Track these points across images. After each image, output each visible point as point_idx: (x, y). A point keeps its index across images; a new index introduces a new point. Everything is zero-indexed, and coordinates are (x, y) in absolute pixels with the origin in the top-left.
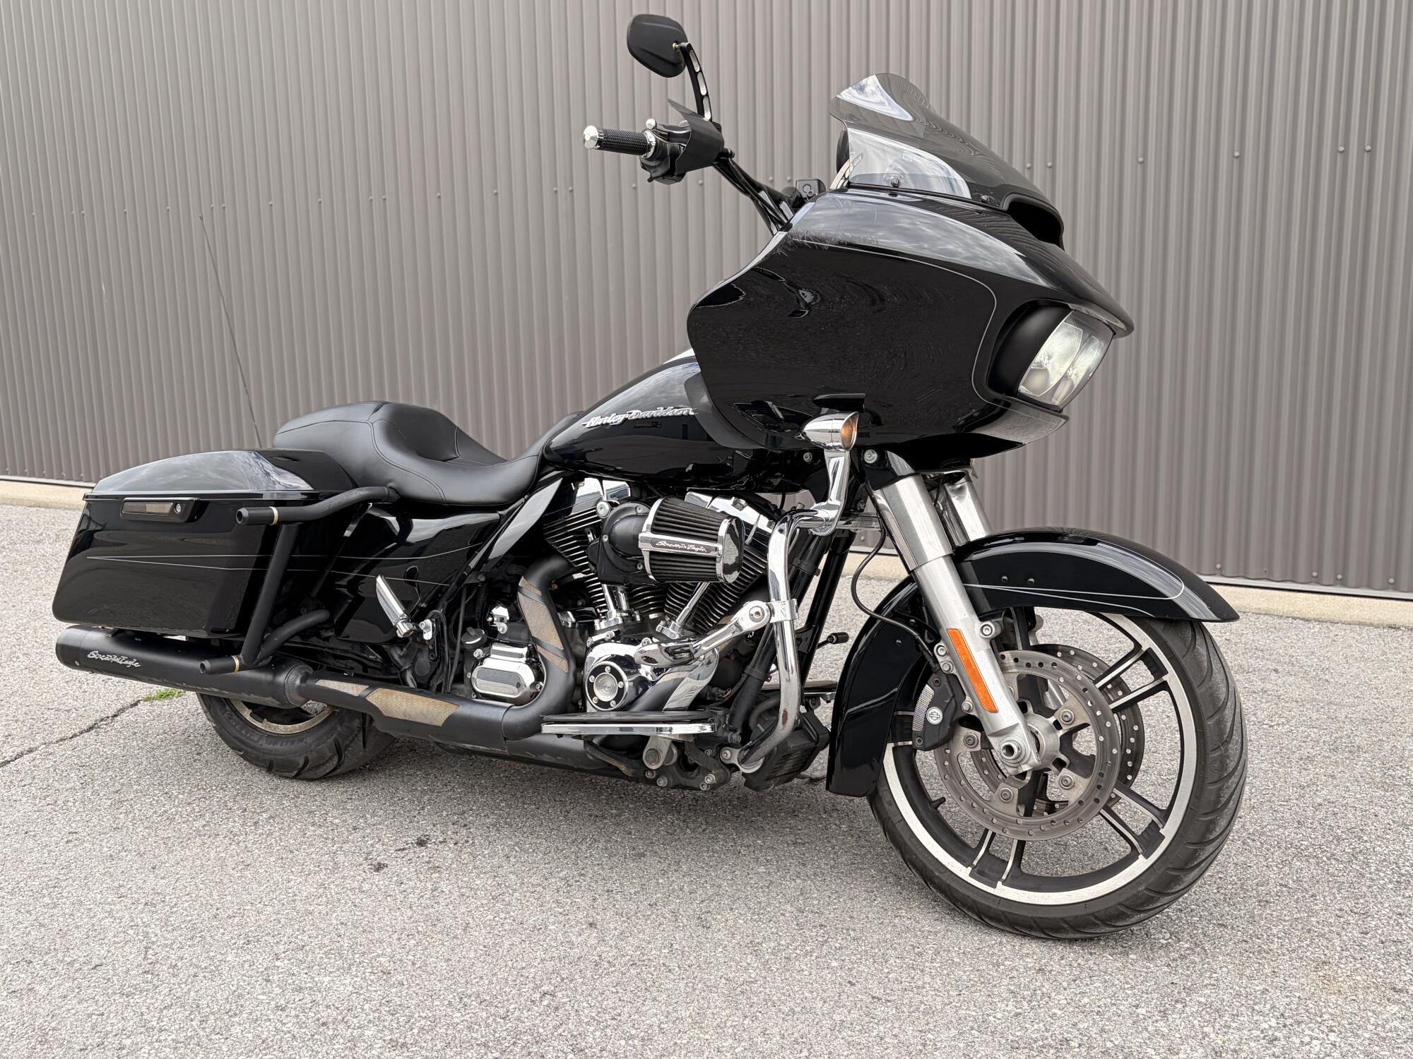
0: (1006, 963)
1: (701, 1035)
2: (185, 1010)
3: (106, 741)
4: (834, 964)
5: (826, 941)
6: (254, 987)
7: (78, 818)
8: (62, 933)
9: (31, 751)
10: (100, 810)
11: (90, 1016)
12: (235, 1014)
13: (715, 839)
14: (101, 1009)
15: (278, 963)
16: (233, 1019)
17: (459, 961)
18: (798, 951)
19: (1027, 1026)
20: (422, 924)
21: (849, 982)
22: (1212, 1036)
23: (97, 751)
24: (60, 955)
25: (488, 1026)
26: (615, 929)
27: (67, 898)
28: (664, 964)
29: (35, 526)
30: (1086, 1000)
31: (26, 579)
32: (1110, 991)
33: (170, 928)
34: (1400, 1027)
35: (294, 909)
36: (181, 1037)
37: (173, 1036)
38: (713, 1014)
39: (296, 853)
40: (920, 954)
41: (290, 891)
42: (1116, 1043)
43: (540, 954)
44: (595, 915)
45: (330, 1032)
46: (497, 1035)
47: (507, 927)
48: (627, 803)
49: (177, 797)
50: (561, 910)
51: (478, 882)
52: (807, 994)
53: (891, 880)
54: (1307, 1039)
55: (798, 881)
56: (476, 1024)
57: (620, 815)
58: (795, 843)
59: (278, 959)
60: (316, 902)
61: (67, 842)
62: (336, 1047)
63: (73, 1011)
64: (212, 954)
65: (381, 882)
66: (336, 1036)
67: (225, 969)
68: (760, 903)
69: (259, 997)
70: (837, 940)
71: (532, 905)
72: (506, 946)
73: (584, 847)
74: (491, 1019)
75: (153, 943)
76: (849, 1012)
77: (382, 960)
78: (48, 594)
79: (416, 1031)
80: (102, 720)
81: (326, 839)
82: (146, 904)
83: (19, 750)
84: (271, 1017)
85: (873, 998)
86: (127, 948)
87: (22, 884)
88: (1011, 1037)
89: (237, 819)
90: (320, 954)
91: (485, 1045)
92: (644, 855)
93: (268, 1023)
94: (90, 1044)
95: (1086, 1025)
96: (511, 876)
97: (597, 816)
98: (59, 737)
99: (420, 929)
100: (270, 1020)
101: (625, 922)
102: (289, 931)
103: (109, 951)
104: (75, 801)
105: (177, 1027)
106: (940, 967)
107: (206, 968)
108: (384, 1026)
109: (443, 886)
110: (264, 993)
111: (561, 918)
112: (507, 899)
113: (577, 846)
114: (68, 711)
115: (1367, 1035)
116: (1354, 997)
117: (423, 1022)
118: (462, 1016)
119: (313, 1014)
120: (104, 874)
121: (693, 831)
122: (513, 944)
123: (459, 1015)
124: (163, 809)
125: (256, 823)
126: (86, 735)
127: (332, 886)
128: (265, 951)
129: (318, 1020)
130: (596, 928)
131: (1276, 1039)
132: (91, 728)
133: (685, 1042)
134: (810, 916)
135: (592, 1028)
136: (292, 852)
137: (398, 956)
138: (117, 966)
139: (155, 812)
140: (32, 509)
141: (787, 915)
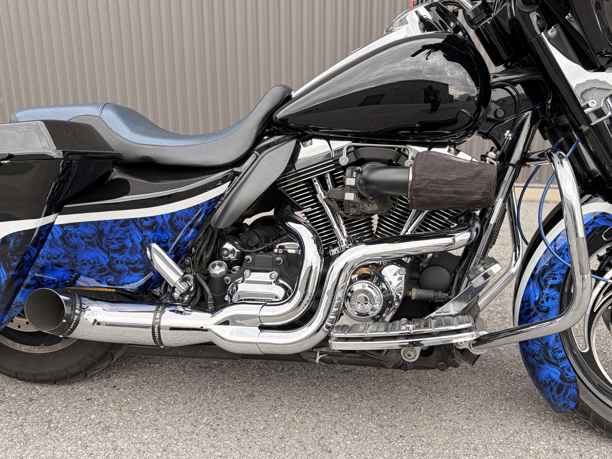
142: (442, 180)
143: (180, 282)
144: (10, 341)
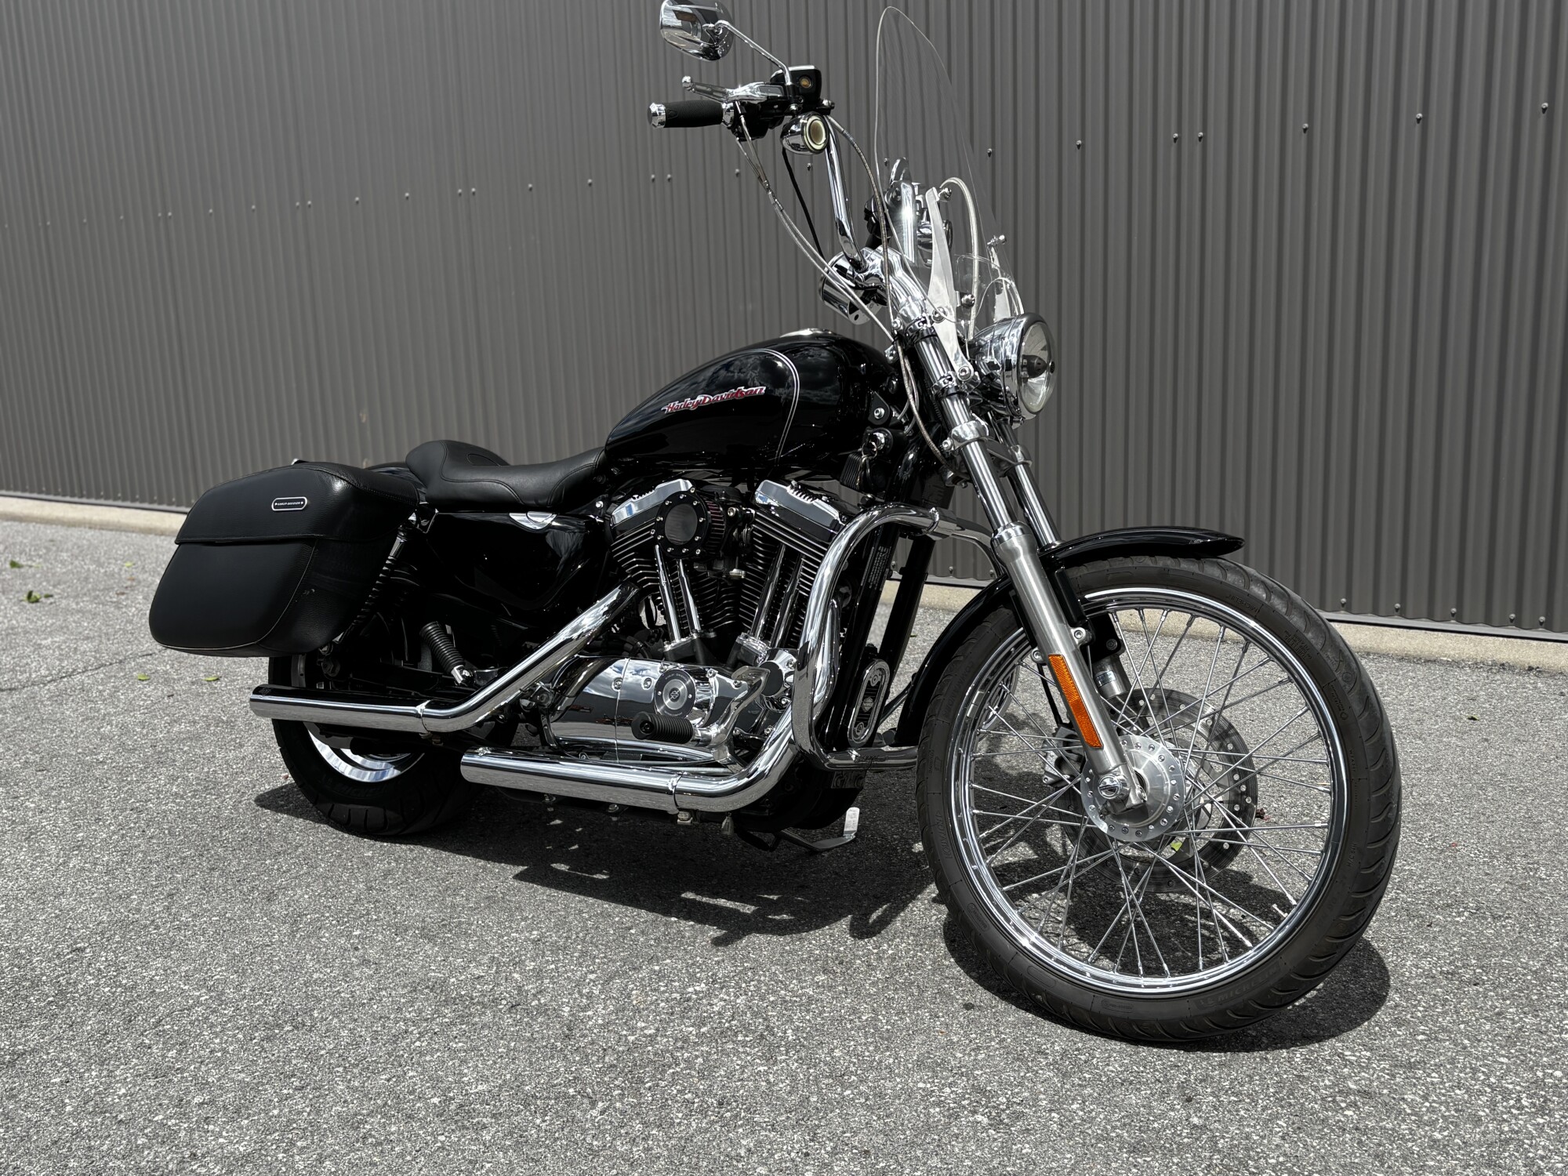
0: (513, 934)
1: (182, 986)
18: (334, 922)
19: (478, 986)
21: (356, 948)
26: (188, 899)
28: (204, 929)
38: (209, 969)
42: (542, 1002)
43: (103, 918)
44: (181, 887)
47: (95, 896)
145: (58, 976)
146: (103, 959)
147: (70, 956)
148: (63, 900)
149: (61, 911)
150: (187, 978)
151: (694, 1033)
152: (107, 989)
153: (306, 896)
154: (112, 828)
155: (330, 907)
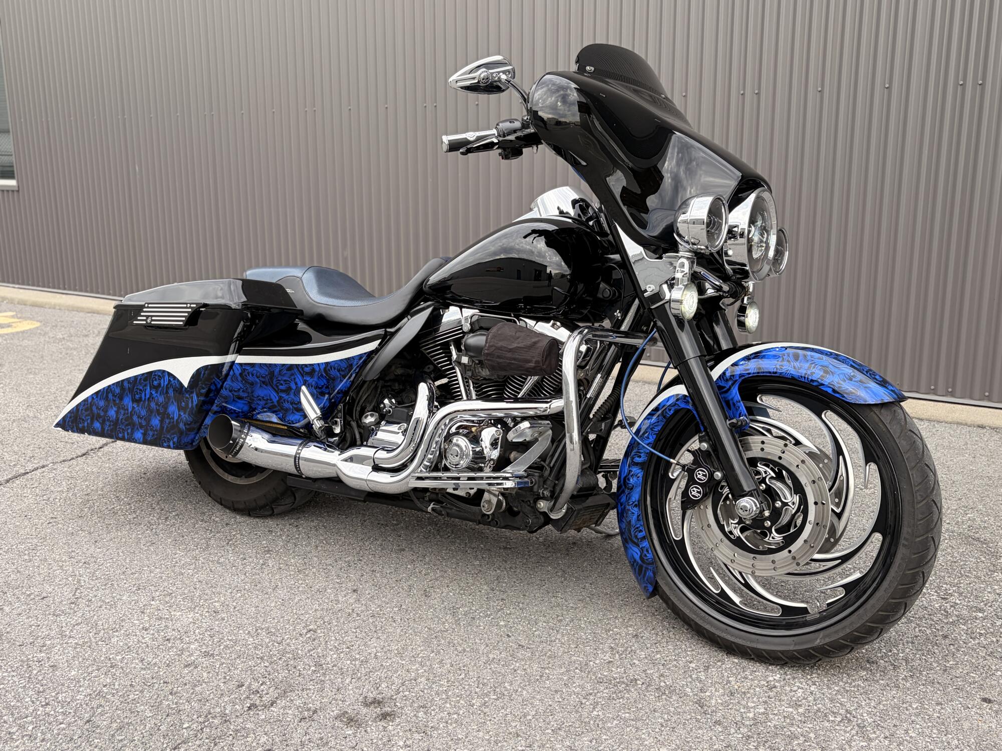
0: (615, 630)
1: (400, 661)
2: (88, 626)
3: (90, 463)
4: (502, 623)
5: (502, 609)
6: (133, 616)
7: (59, 509)
8: (29, 577)
9: (43, 467)
10: (74, 505)
11: (31, 626)
12: (117, 631)
13: (453, 543)
14: (39, 623)
15: (153, 603)
16: (114, 634)
17: (263, 608)
18: (481, 614)
19: (613, 669)
20: (249, 584)
21: (508, 635)
22: (733, 683)
23: (83, 469)
24: (24, 591)
25: (267, 647)
26: (369, 594)
27: (38, 556)
28: (392, 617)
29: (87, 326)
30: (659, 656)
31: (72, 359)
32: (677, 652)
33: (94, 578)
34: (862, 685)
35: (173, 571)
36: (81, 642)
37: (76, 641)
38: (412, 649)
39: (186, 537)
40: (561, 621)
41: (174, 560)
42: (668, 683)
43: (316, 606)
44: (359, 585)
45: (170, 645)
46: (271, 653)
47: (301, 589)
48: (404, 517)
49: (123, 499)
50: (338, 581)
51: (292, 561)
52: (477, 641)
53: (559, 574)
54: (795, 688)
55: (498, 571)
56: (261, 645)
57: (398, 524)
58: (505, 548)
59: (153, 600)
60: (188, 567)
61: (48, 523)
62: (170, 654)
63: (22, 623)
64: (114, 595)
65: (232, 558)
66: (173, 647)
67: (119, 604)
68: (468, 583)
69: (135, 622)
70: (510, 608)
71: (322, 576)
72: (296, 600)
73: (367, 544)
74: (271, 643)
75: (81, 586)
76: (501, 653)
77: (216, 604)
78: (82, 370)
79: (222, 647)
80: (92, 450)
81: (207, 530)
82: (85, 563)
83: (36, 466)
84: (138, 633)
85: (520, 645)
86: (65, 589)
87: (14, 547)
88: (600, 675)
89: (155, 515)
90: (179, 598)
91: (262, 658)
92: (404, 550)
93: (135, 637)
94: (26, 643)
95: (652, 671)
96: (315, 559)
97: (382, 525)
98: (62, 459)
99: (246, 587)
100: (136, 635)
101: (376, 590)
102: (166, 584)
103: (53, 590)
104: (61, 498)
105: (80, 636)
106: (570, 630)
107: (108, 602)
108: (204, 643)
109: (270, 563)
110: (137, 620)
111: (337, 586)
112: (307, 573)
113: (363, 542)
114: (72, 443)
115: (836, 688)
116: (839, 665)
117: (228, 643)
118: (254, 640)
119: (163, 634)
120: (65, 544)
121: (441, 537)
122: (301, 600)
123: (251, 639)
124: (112, 506)
125: (167, 518)
126: (79, 459)
127: (201, 559)
128: (147, 595)
129: (165, 637)
130: (357, 593)
131: (775, 687)
132: (84, 455)
133: (388, 664)
134: (498, 593)
135: (333, 653)
136: (183, 537)
137: (227, 603)
138: (56, 598)
139: (107, 508)
140: (90, 315)
141: (483, 592)
142: (505, 347)
143: (317, 420)
144: (221, 471)
145: (309, 651)
146: (333, 638)
147: (308, 635)
148: (280, 592)
149: (283, 600)
150: (400, 654)
151: (794, 713)
152: (349, 662)
153: (451, 594)
154: (283, 538)
155: (472, 603)
